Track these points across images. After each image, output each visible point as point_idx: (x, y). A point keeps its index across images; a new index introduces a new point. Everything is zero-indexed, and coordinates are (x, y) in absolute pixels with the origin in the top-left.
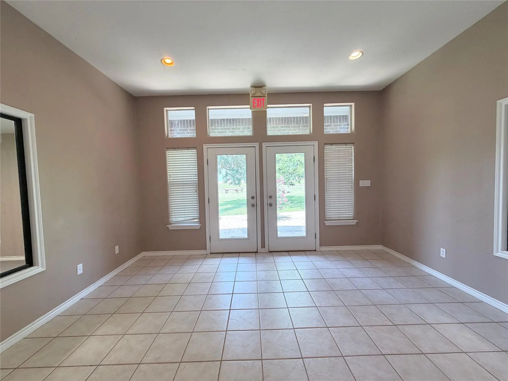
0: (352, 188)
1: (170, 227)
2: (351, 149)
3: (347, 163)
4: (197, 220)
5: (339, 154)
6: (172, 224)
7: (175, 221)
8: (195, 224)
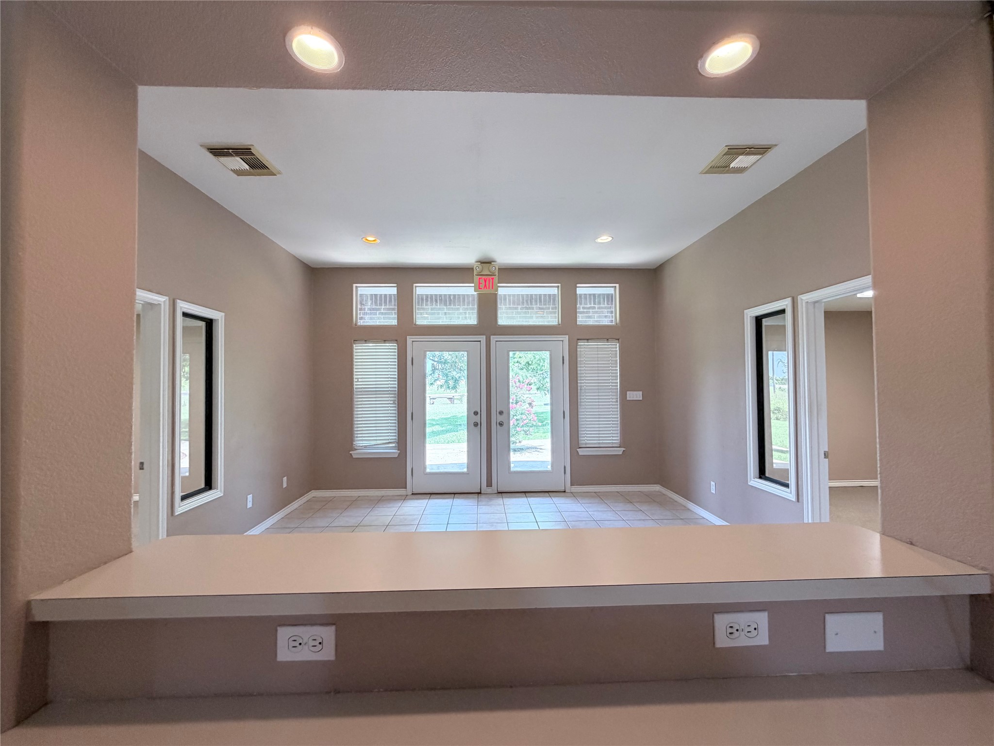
0: (617, 401)
1: (355, 454)
2: (615, 347)
3: (609, 367)
4: (394, 445)
5: (598, 354)
6: (356, 450)
7: (361, 445)
8: (392, 451)
